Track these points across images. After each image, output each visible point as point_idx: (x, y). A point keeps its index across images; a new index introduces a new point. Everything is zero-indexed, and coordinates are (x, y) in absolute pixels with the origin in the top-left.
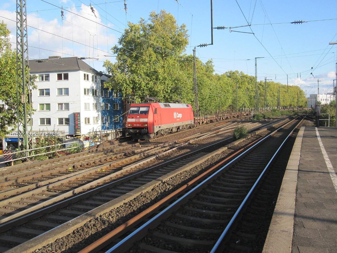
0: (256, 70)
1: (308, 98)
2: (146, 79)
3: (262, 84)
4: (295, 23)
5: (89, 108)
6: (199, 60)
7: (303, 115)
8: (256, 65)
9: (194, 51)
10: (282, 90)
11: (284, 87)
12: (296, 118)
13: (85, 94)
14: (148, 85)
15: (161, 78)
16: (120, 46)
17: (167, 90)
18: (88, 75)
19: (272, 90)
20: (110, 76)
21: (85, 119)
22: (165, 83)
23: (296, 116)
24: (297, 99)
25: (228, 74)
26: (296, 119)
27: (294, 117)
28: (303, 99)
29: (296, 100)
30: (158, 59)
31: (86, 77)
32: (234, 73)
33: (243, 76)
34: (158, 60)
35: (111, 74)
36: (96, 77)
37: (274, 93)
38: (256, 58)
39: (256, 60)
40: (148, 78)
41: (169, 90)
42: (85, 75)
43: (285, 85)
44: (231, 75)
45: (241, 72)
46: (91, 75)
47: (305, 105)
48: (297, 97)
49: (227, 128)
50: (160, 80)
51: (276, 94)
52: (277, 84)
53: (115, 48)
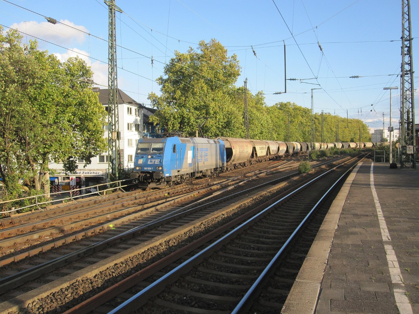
0: (312, 103)
1: (372, 134)
3: (317, 117)
4: (353, 77)
5: (131, 145)
6: (250, 92)
8: (312, 97)
9: (245, 82)
10: (341, 124)
11: (343, 121)
13: (128, 129)
16: (166, 77)
18: (131, 109)
19: (330, 124)
20: (155, 110)
21: (128, 156)
22: (216, 117)
24: (359, 135)
25: (279, 106)
28: (365, 135)
31: (129, 111)
32: (285, 105)
33: (296, 109)
35: (155, 108)
36: (138, 110)
37: (332, 127)
42: (128, 108)
43: (345, 119)
44: (282, 107)
45: (294, 104)
46: (134, 108)
49: (284, 167)
51: (334, 129)
52: (335, 117)
53: (161, 79)
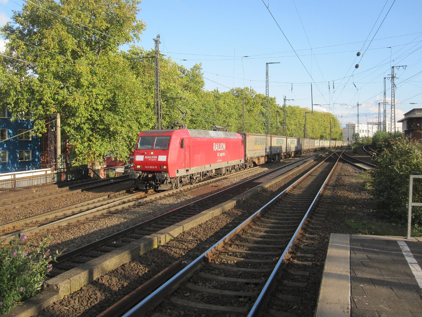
2: (54, 84)
7: (337, 152)
12: (326, 158)
14: (56, 97)
15: (86, 83)
17: (96, 104)
23: (327, 153)
26: (326, 161)
27: (323, 156)
29: (328, 131)
30: (83, 49)
34: (84, 52)
38: (267, 64)
39: (267, 67)
40: (58, 83)
41: (98, 104)
47: (340, 137)
48: (329, 126)
50: (83, 86)
